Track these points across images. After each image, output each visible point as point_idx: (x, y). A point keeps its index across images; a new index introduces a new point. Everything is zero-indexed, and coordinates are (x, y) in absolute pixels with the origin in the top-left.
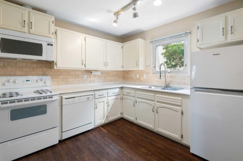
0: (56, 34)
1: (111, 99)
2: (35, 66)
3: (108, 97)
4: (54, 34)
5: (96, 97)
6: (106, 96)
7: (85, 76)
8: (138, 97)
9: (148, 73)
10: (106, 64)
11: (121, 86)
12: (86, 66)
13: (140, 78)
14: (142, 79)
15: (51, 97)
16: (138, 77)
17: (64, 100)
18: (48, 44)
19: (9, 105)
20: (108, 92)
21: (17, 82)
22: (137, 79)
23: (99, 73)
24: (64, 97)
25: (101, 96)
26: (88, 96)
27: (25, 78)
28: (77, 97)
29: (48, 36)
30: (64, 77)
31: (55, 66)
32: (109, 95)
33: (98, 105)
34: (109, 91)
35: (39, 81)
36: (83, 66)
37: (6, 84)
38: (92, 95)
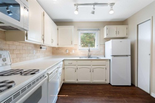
7: (34, 51)
8: (78, 65)
9: (75, 50)
13: (69, 53)
14: (71, 53)
16: (67, 52)
18: (25, 8)
31: (25, 37)
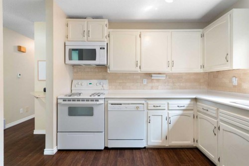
0: (109, 37)
1: (174, 115)
2: (97, 71)
3: (169, 110)
4: (107, 37)
5: (149, 108)
6: (166, 108)
7: (145, 81)
10: (171, 64)
11: (194, 97)
12: (141, 67)
15: (97, 100)
17: (109, 105)
18: (101, 48)
19: (67, 102)
20: (168, 104)
21: (83, 84)
22: (235, 86)
23: (163, 78)
24: (110, 102)
25: (156, 108)
26: (137, 105)
27: (89, 82)
28: (124, 104)
29: (102, 40)
30: (122, 81)
31: (108, 69)
32: (170, 108)
33: (152, 118)
34: (171, 102)
35: (98, 84)
36: (138, 69)
37: (77, 86)
38: (143, 104)
